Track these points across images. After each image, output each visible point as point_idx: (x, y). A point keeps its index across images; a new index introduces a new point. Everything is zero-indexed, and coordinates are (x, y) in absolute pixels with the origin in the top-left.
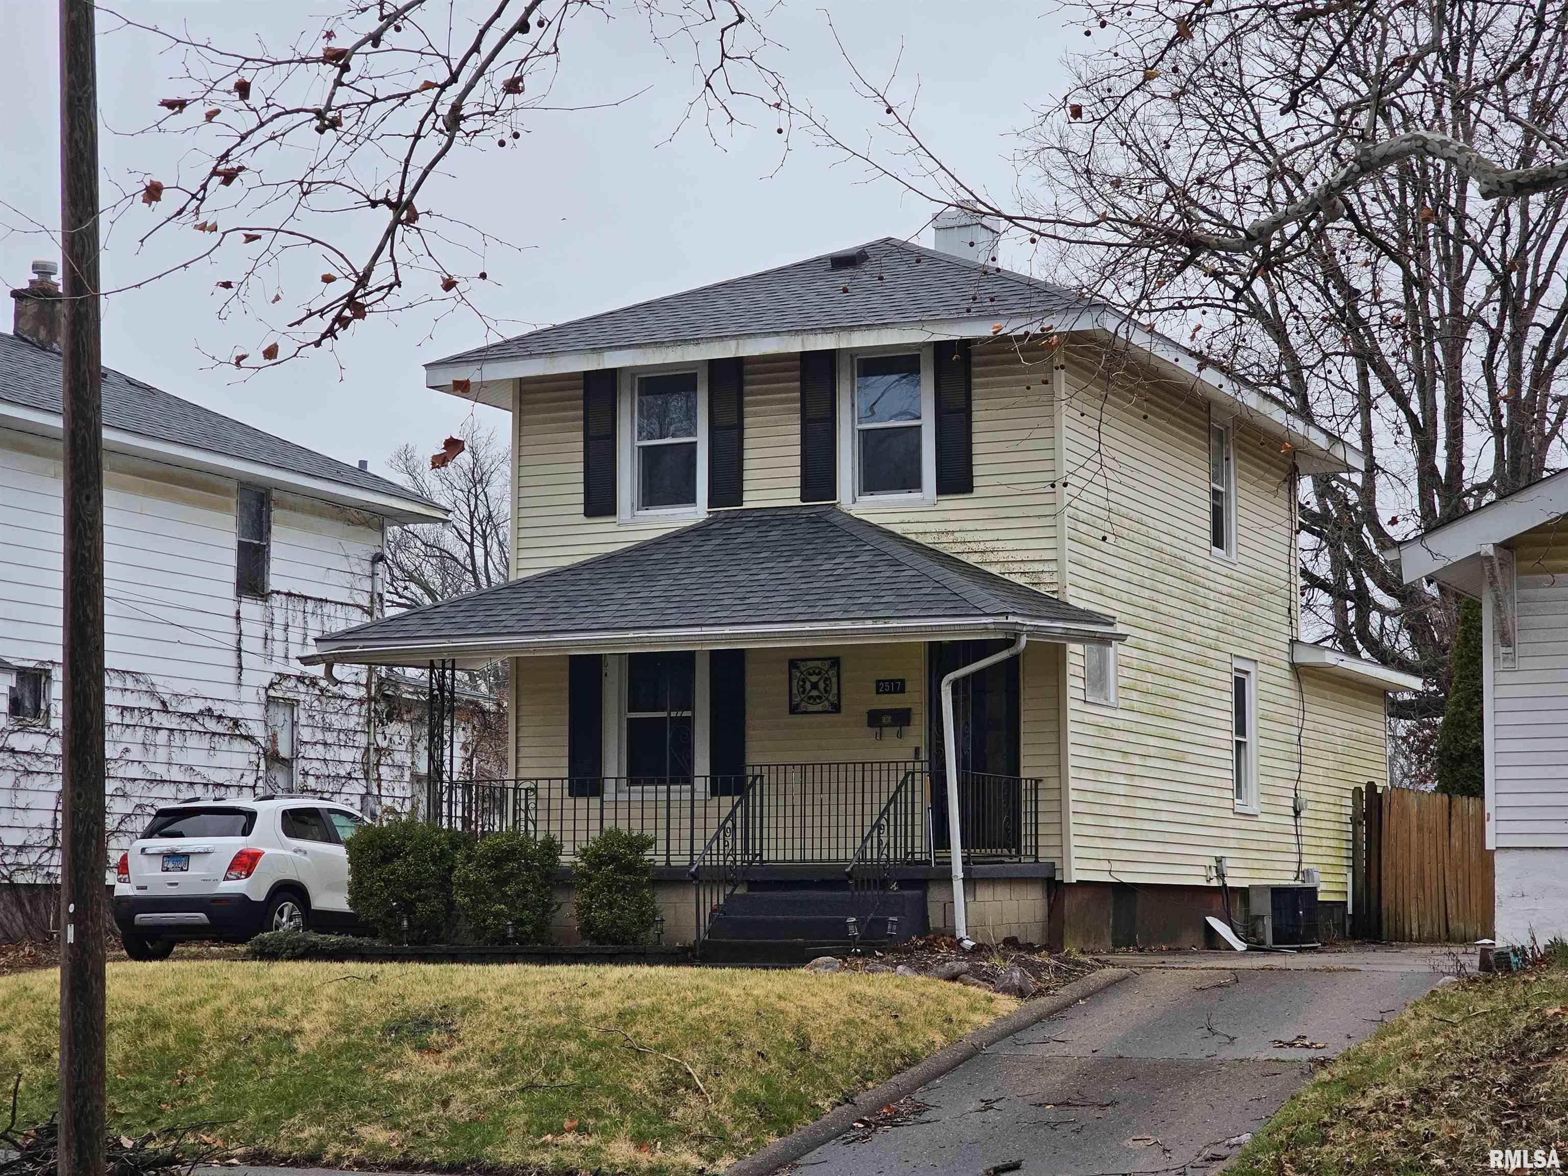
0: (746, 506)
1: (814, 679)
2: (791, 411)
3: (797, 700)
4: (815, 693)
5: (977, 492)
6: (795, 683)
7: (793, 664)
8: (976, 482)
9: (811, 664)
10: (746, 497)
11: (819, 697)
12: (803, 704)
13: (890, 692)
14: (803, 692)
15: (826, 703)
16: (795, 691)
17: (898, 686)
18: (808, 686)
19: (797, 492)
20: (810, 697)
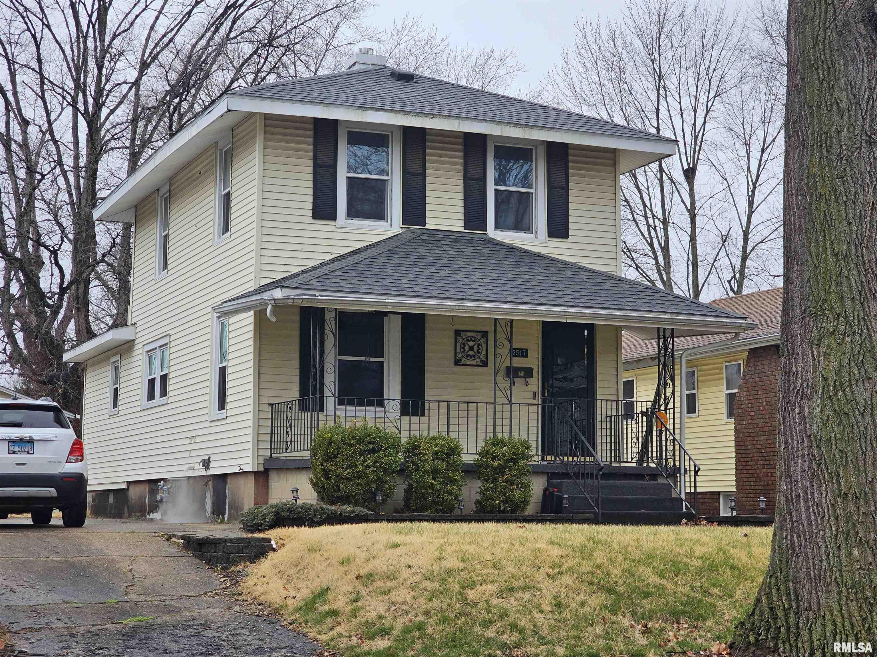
0: (428, 227)
1: (471, 344)
2: (457, 171)
3: (459, 356)
4: (471, 353)
5: (571, 239)
6: (458, 345)
7: (457, 333)
8: (571, 232)
9: (469, 334)
10: (428, 221)
11: (474, 356)
12: (463, 359)
13: (519, 356)
14: (464, 352)
15: (478, 360)
16: (458, 350)
17: (523, 353)
18: (467, 348)
19: (462, 223)
20: (468, 356)
